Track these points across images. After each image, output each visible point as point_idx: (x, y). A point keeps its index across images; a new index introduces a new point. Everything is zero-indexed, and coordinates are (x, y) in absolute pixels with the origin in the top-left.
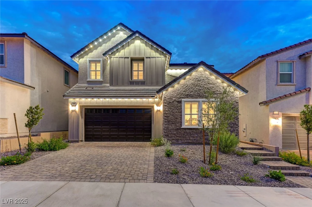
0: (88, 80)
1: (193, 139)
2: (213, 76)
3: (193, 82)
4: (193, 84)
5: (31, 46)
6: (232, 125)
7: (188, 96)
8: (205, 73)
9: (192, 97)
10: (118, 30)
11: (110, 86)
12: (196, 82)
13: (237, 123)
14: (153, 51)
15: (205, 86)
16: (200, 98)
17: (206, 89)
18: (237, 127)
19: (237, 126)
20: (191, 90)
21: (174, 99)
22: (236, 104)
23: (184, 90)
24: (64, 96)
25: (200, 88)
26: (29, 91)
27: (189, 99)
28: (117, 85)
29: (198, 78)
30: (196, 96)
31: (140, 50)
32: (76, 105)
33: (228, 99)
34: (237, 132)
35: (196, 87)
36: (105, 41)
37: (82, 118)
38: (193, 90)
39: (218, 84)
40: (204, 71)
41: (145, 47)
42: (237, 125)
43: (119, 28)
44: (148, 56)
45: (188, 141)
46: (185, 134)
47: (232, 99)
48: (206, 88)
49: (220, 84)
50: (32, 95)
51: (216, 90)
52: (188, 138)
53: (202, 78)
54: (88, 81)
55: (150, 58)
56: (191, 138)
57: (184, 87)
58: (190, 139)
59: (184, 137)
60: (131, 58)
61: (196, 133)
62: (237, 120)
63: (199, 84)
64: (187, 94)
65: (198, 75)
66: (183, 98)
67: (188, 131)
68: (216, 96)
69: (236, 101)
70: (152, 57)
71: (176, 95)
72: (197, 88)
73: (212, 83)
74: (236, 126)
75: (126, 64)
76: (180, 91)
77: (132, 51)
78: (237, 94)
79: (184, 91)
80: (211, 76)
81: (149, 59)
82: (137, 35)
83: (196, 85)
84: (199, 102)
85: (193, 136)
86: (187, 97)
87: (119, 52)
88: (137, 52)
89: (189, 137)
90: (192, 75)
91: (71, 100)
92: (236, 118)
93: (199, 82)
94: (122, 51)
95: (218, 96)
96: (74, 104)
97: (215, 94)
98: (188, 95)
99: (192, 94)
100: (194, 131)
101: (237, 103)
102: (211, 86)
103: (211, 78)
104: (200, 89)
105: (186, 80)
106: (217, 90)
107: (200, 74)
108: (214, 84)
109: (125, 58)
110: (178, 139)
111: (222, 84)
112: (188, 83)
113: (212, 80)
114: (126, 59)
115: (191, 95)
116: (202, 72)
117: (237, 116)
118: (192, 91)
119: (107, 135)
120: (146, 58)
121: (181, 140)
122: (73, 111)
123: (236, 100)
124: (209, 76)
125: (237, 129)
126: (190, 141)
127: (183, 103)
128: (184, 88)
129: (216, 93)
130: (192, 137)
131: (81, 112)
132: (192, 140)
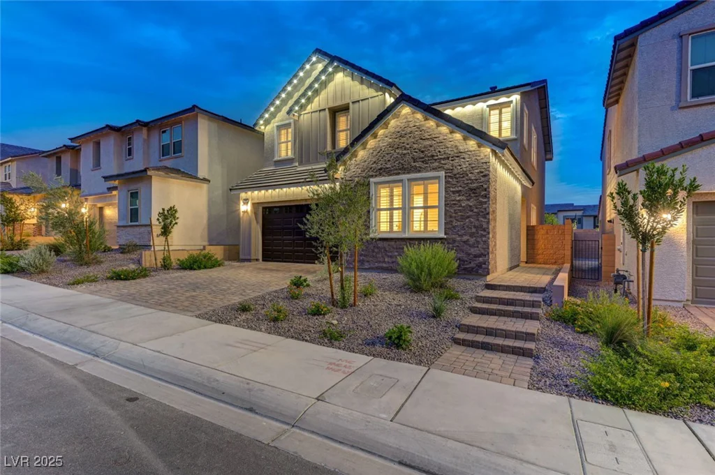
0: (276, 159)
1: (390, 260)
2: (431, 122)
3: (390, 140)
4: (390, 145)
5: (209, 120)
6: (474, 230)
7: (381, 172)
8: (413, 117)
9: (389, 173)
10: (314, 64)
11: (299, 165)
12: (396, 140)
13: (485, 226)
14: (364, 87)
15: (415, 146)
16: (404, 173)
17: (416, 152)
18: (485, 236)
19: (485, 233)
20: (387, 157)
21: (357, 179)
22: (483, 179)
23: (374, 160)
24: (231, 190)
25: (405, 152)
26: (205, 186)
27: (383, 178)
28: (308, 162)
29: (400, 130)
30: (396, 170)
31: (343, 89)
32: (248, 203)
33: (465, 169)
34: (485, 246)
35: (397, 151)
36: (298, 88)
37: (257, 222)
38: (391, 157)
39: (441, 138)
40: (413, 114)
41: (351, 82)
42: (484, 230)
43: (314, 59)
44: (356, 98)
45: (381, 265)
46: (376, 250)
47: (472, 167)
48: (416, 150)
49: (445, 138)
50: (209, 192)
51: (437, 150)
52: (381, 260)
53: (409, 130)
54: (275, 162)
55: (359, 101)
56: (386, 260)
57: (375, 154)
58: (384, 262)
59: (373, 256)
60: (329, 109)
61: (397, 248)
62: (486, 218)
63: (403, 143)
64: (379, 167)
65: (400, 124)
66: (372, 176)
67: (380, 244)
68: (436, 164)
69: (482, 172)
70: (362, 100)
71: (360, 172)
72: (398, 153)
73: (429, 137)
74: (482, 232)
75: (321, 122)
76: (367, 163)
77: (331, 95)
78: (486, 153)
79: (375, 162)
80: (427, 122)
81: (357, 105)
82: (335, 64)
83: (396, 146)
84: (401, 181)
85: (390, 254)
86: (380, 174)
87: (312, 102)
88: (339, 94)
89: (383, 257)
90: (389, 126)
91: (243, 195)
92: (483, 212)
93: (403, 140)
94: (316, 99)
95: (441, 165)
96: (246, 201)
97: (436, 160)
98: (381, 169)
99: (388, 166)
100: (393, 243)
101: (485, 176)
102: (428, 143)
103: (428, 125)
104: (404, 154)
105: (377, 140)
106: (439, 152)
107: (405, 121)
108: (432, 139)
109: (320, 111)
110: (363, 260)
111: (450, 136)
112: (381, 145)
113: (428, 131)
114: (322, 113)
115: (387, 168)
116: (408, 117)
117: (485, 209)
118: (389, 161)
119: (301, 251)
120: (353, 103)
121: (368, 262)
122: (244, 212)
123: (483, 170)
124: (423, 123)
125: (484, 239)
126: (384, 265)
127: (372, 187)
128: (374, 156)
129: (436, 158)
130: (388, 256)
131: (256, 214)
132: (388, 262)
